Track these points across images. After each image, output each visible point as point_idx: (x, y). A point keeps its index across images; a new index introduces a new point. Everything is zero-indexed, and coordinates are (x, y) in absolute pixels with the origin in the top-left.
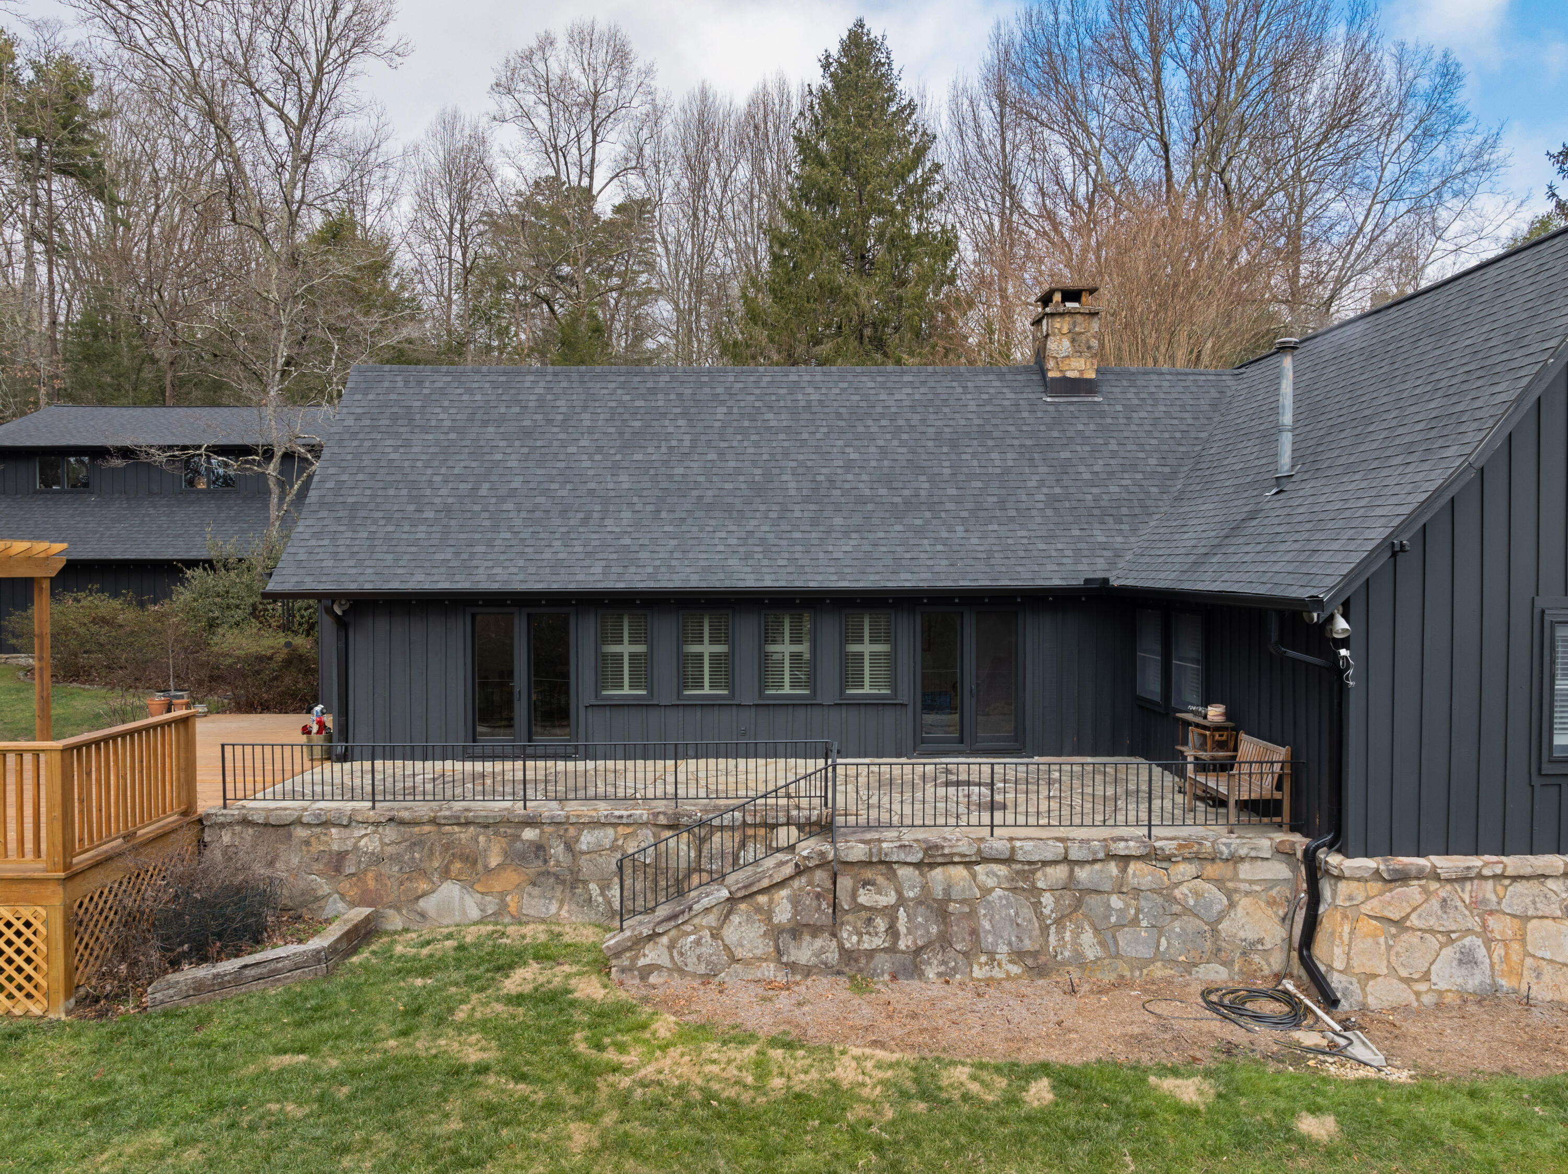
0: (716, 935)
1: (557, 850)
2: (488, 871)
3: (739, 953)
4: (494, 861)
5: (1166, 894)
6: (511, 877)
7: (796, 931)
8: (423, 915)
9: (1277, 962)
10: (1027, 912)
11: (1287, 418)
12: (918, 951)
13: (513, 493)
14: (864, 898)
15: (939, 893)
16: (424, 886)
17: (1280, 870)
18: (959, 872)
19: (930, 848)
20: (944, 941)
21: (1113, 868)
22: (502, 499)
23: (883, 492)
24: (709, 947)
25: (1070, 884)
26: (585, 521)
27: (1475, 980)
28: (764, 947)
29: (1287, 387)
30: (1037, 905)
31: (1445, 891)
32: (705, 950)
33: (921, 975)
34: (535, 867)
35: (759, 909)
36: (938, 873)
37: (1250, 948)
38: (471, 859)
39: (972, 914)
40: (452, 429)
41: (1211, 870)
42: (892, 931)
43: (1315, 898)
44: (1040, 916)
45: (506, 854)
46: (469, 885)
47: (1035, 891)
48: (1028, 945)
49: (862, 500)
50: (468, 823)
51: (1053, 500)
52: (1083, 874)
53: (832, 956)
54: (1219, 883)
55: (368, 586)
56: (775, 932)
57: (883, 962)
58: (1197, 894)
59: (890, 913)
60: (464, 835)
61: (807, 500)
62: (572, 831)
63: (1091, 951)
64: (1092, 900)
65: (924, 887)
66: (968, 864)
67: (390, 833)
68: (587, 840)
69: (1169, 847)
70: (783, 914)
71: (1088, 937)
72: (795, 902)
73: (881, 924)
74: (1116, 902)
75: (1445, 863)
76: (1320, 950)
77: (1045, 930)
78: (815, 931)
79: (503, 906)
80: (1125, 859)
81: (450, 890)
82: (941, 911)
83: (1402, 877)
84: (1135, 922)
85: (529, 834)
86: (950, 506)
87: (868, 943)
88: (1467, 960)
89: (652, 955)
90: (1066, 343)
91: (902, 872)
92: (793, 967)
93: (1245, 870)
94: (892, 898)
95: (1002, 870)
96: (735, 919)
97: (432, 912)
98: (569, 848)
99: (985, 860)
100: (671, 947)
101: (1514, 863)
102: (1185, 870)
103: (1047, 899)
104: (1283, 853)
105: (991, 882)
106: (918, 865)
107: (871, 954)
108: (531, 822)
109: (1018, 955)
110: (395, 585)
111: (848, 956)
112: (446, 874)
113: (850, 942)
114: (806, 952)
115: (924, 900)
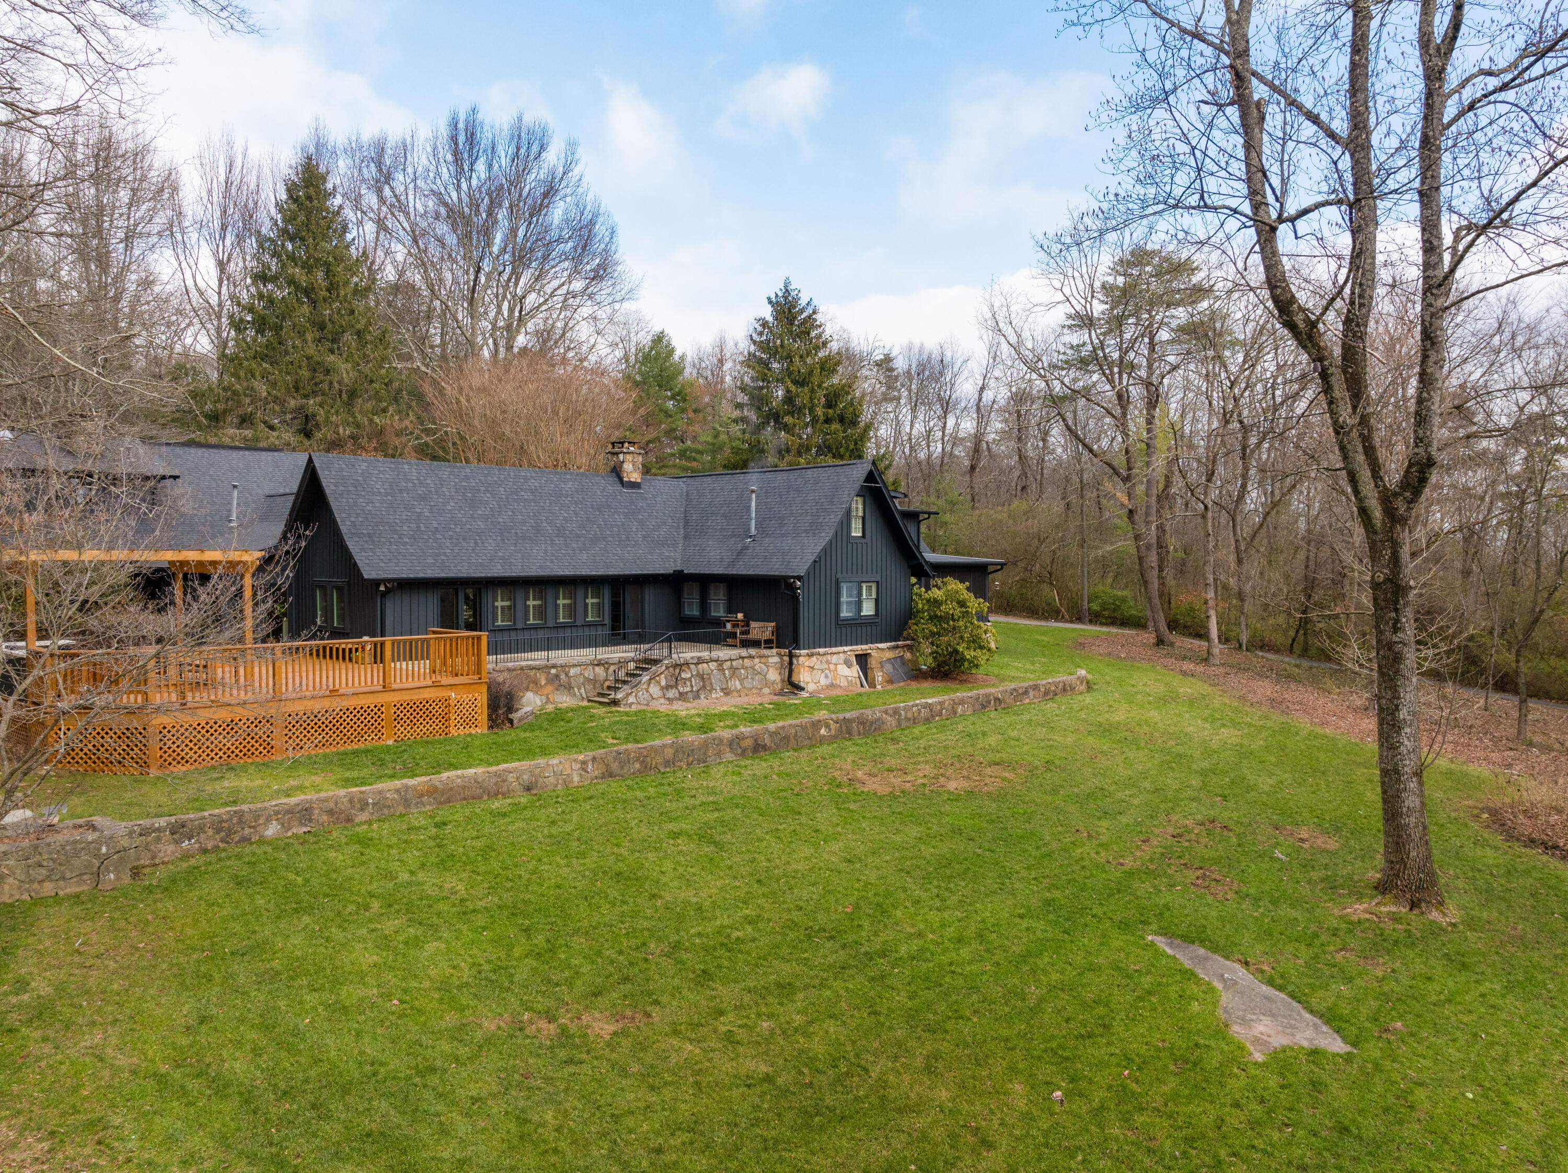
0: (647, 691)
1: (563, 676)
2: (542, 686)
3: (654, 696)
4: (543, 682)
5: (753, 668)
6: (550, 688)
7: (668, 687)
9: (779, 686)
10: (722, 676)
11: (753, 515)
12: (698, 691)
14: (683, 675)
15: (701, 672)
16: (524, 693)
17: (776, 659)
18: (705, 665)
19: (699, 658)
20: (704, 687)
21: (741, 662)
23: (584, 532)
24: (646, 695)
25: (731, 667)
27: (828, 682)
28: (660, 694)
29: (753, 504)
30: (724, 674)
31: (820, 658)
33: (700, 698)
34: (557, 682)
35: (656, 683)
36: (700, 666)
37: (774, 682)
38: (536, 682)
39: (710, 678)
41: (763, 660)
42: (692, 686)
43: (791, 663)
44: (725, 677)
45: (547, 679)
46: (536, 693)
47: (723, 670)
48: (724, 686)
49: (579, 536)
50: (533, 668)
51: (644, 537)
52: (734, 663)
53: (677, 695)
54: (765, 664)
55: (404, 576)
56: (662, 688)
57: (690, 695)
58: (760, 668)
59: (690, 680)
60: (532, 673)
61: (558, 535)
62: (567, 669)
63: (739, 687)
64: (737, 671)
65: (698, 671)
66: (707, 663)
67: (506, 674)
68: (572, 672)
69: (753, 654)
70: (663, 683)
71: (737, 683)
72: (665, 678)
73: (688, 683)
74: (743, 671)
75: (822, 650)
76: (795, 679)
77: (727, 681)
78: (672, 687)
79: (548, 698)
80: (743, 658)
81: (530, 695)
82: (703, 679)
83: (812, 655)
84: (747, 677)
85: (553, 671)
86: (610, 539)
87: (686, 689)
88: (827, 677)
89: (631, 699)
90: (630, 466)
91: (692, 666)
92: (668, 699)
93: (770, 660)
94: (689, 675)
95: (715, 664)
96: (652, 685)
97: (525, 704)
98: (567, 675)
99: (712, 661)
100: (636, 696)
101: (834, 650)
102: (756, 661)
103: (727, 672)
104: (779, 654)
105: (713, 668)
106: (695, 664)
107: (687, 693)
108: (554, 666)
109: (722, 690)
111: (681, 694)
112: (527, 689)
113: (681, 690)
114: (671, 694)
115: (698, 675)
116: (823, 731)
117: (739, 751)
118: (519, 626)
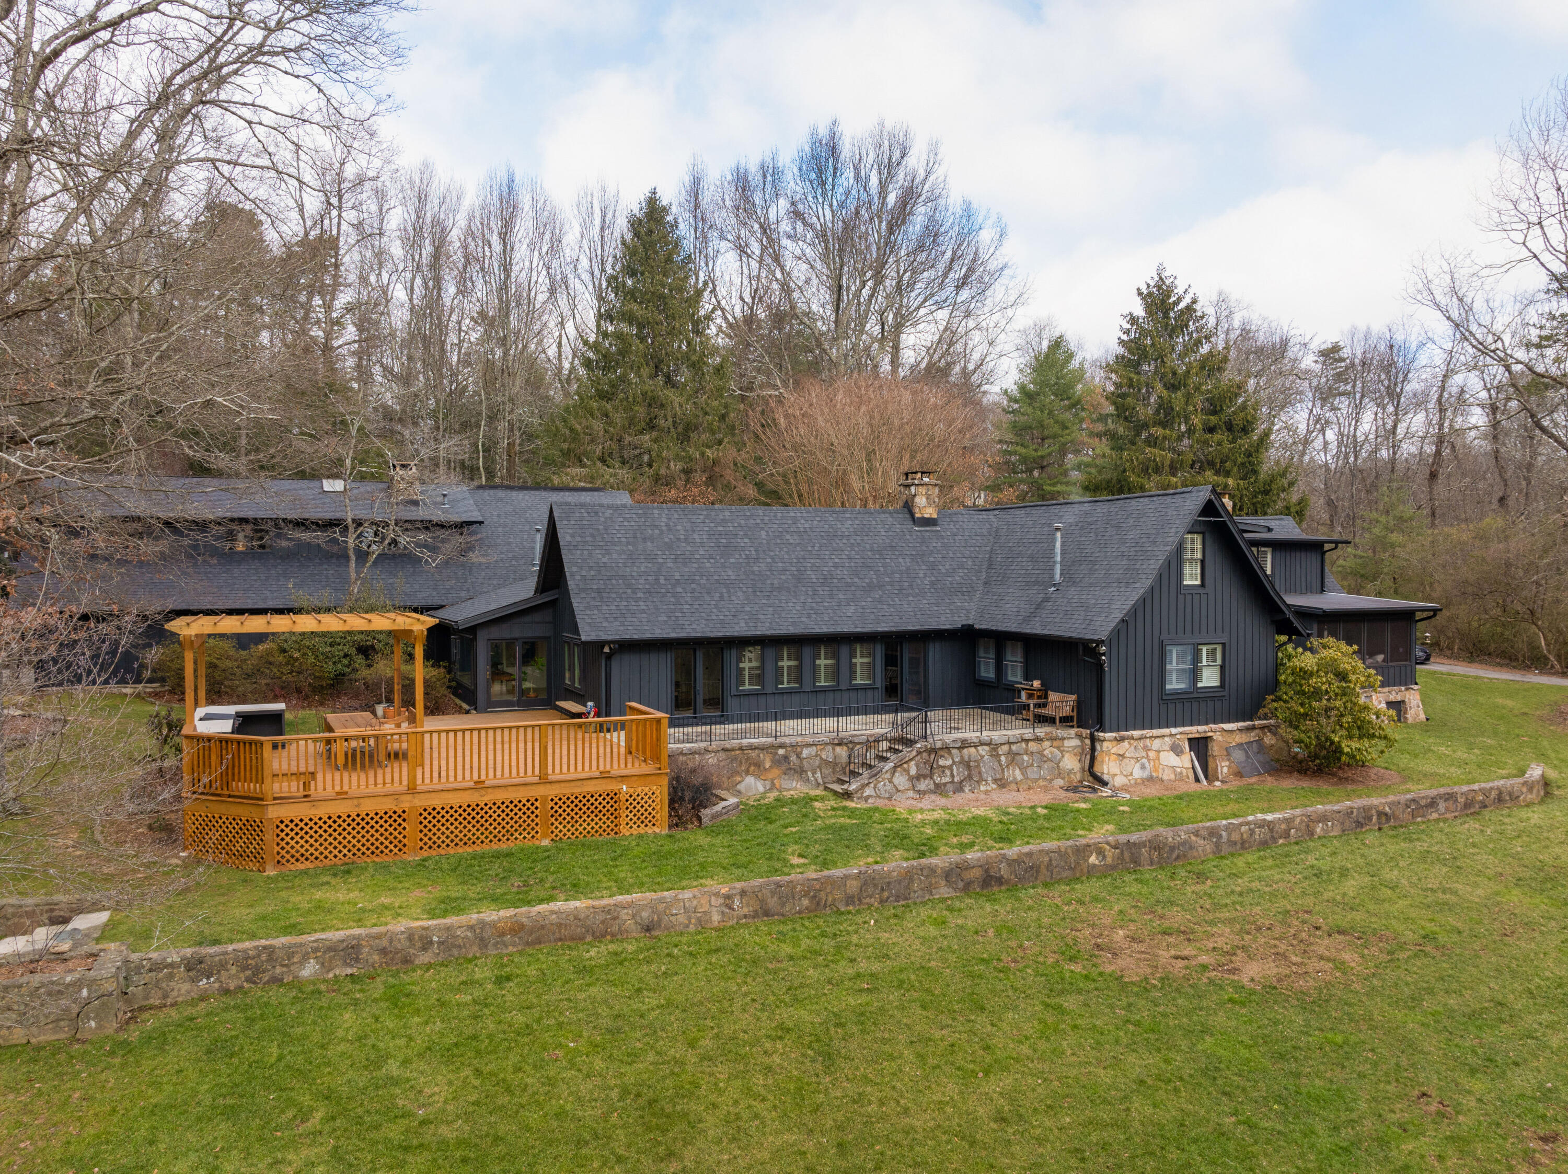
0: (891, 782)
1: (793, 758)
2: (765, 770)
3: (900, 788)
4: (768, 765)
5: (1041, 753)
6: (776, 772)
7: (919, 777)
8: (739, 792)
9: (1079, 776)
10: (996, 764)
11: (1058, 558)
12: (961, 782)
13: (678, 582)
14: (941, 762)
15: (966, 759)
16: (739, 779)
17: (1076, 742)
18: (972, 750)
19: (962, 741)
20: (970, 777)
21: (1023, 745)
22: (674, 586)
23: (856, 580)
24: (889, 787)
25: (1010, 752)
26: (722, 597)
27: (1146, 774)
28: (908, 785)
29: (1058, 544)
30: (999, 761)
31: (1135, 743)
32: (887, 788)
33: (963, 791)
34: (785, 766)
35: (905, 770)
36: (965, 751)
37: (1070, 772)
38: (758, 765)
39: (978, 766)
40: (628, 543)
41: (1056, 743)
42: (952, 775)
43: (1093, 749)
44: (1001, 765)
45: (772, 761)
46: (758, 777)
47: (998, 756)
48: (998, 776)
49: (849, 585)
50: (756, 748)
51: (932, 584)
52: (1014, 747)
53: (932, 787)
54: (1058, 748)
56: (911, 779)
57: (950, 787)
58: (1052, 753)
59: (950, 768)
60: (754, 754)
61: (823, 585)
62: (799, 749)
63: (1019, 777)
64: (1018, 757)
65: (962, 757)
66: (975, 747)
67: (722, 755)
68: (805, 752)
69: (1042, 735)
70: (913, 771)
71: (1017, 772)
72: (917, 765)
73: (948, 772)
74: (1026, 758)
75: (1136, 733)
76: (1097, 769)
77: (1003, 770)
78: (925, 777)
79: (773, 785)
80: (1027, 741)
81: (750, 780)
82: (968, 767)
83: (1122, 739)
84: (1032, 765)
85: (781, 752)
86: (888, 587)
87: (945, 780)
88: (1143, 767)
89: (868, 791)
90: (924, 499)
91: (954, 751)
92: (919, 792)
93: (1066, 743)
94: (949, 762)
95: (987, 748)
96: (897, 774)
97: (743, 790)
98: (798, 756)
99: (982, 744)
100: (875, 787)
101: (1156, 732)
102: (1047, 744)
103: (1003, 758)
104: (1079, 736)
105: (984, 753)
106: (958, 748)
107: (945, 784)
108: (782, 746)
109: (995, 781)
110: (648, 636)
111: (937, 786)
112: (747, 772)
113: (938, 780)
114: (923, 785)
115: (962, 761)
116: (1093, 859)
117: (961, 885)
118: (769, 690)
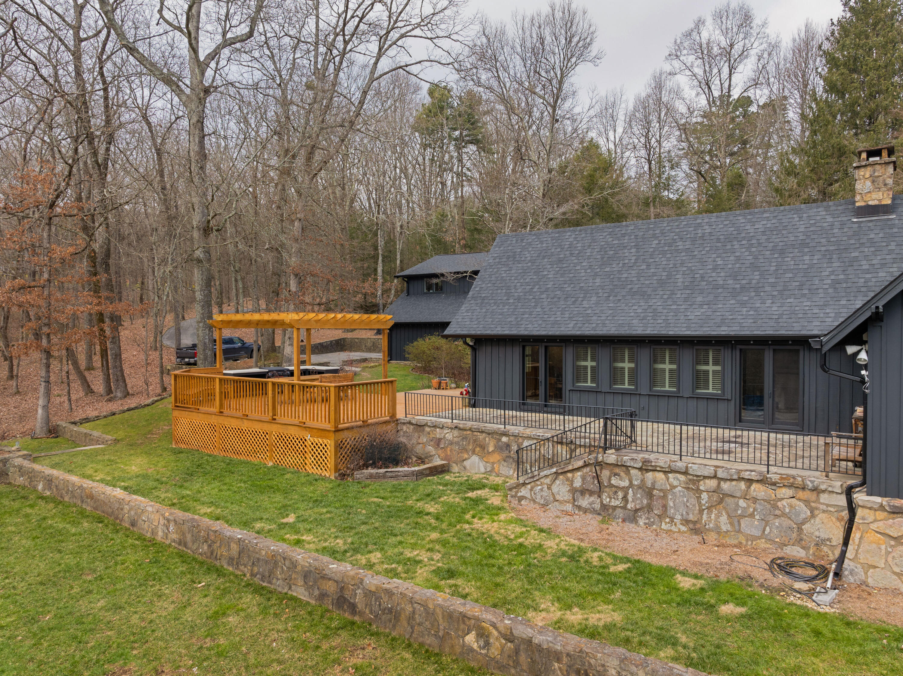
0: (549, 488)
2: (489, 453)
3: (558, 497)
4: (491, 449)
5: (773, 504)
6: (496, 457)
7: (583, 492)
8: (465, 468)
10: (693, 501)
12: (636, 511)
13: (547, 290)
14: (614, 481)
15: (649, 484)
16: (466, 456)
18: (661, 476)
19: (646, 462)
20: (649, 508)
21: (743, 485)
22: (542, 293)
23: (730, 282)
25: (717, 490)
26: (574, 303)
28: (568, 496)
30: (699, 498)
32: (545, 494)
33: (636, 522)
34: (506, 453)
35: (568, 479)
36: (650, 475)
37: (822, 543)
38: (483, 447)
39: (665, 497)
40: (530, 261)
41: (801, 494)
42: (625, 498)
43: (852, 516)
44: (700, 504)
45: (495, 447)
46: (481, 458)
47: (699, 491)
48: (691, 517)
49: (716, 287)
50: (482, 432)
52: (725, 486)
53: (597, 506)
54: (807, 502)
56: (573, 491)
57: (620, 513)
58: (791, 506)
59: (625, 490)
60: (481, 436)
61: (686, 288)
62: (520, 440)
63: (725, 526)
64: (729, 501)
65: (643, 480)
66: (665, 472)
67: (456, 433)
69: (775, 478)
70: (578, 483)
71: (724, 519)
72: (583, 478)
73: (620, 495)
74: (742, 503)
77: (701, 511)
78: (591, 493)
80: (750, 481)
81: (475, 459)
82: (649, 493)
84: (752, 515)
85: (504, 439)
86: (768, 289)
87: (614, 503)
89: (524, 492)
90: (868, 183)
91: (633, 472)
92: (579, 508)
93: (824, 498)
94: (626, 483)
95: (682, 478)
96: (557, 482)
97: (468, 467)
99: (672, 471)
100: (531, 490)
102: (786, 492)
103: (704, 496)
105: (675, 483)
106: (640, 469)
107: (615, 508)
108: (505, 434)
109: (686, 522)
111: (604, 507)
112: (474, 452)
113: (606, 501)
114: (585, 502)
115: (642, 486)
118: (605, 389)
